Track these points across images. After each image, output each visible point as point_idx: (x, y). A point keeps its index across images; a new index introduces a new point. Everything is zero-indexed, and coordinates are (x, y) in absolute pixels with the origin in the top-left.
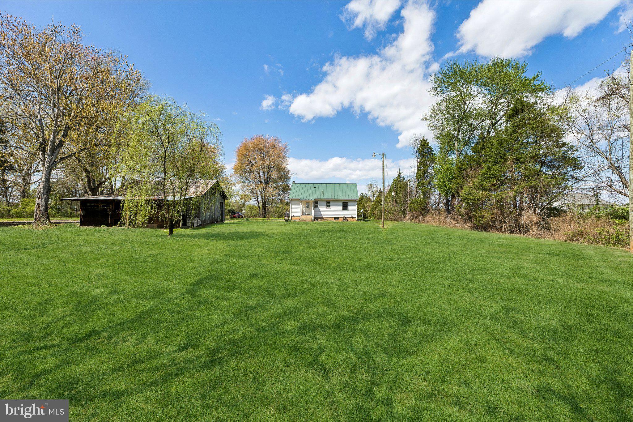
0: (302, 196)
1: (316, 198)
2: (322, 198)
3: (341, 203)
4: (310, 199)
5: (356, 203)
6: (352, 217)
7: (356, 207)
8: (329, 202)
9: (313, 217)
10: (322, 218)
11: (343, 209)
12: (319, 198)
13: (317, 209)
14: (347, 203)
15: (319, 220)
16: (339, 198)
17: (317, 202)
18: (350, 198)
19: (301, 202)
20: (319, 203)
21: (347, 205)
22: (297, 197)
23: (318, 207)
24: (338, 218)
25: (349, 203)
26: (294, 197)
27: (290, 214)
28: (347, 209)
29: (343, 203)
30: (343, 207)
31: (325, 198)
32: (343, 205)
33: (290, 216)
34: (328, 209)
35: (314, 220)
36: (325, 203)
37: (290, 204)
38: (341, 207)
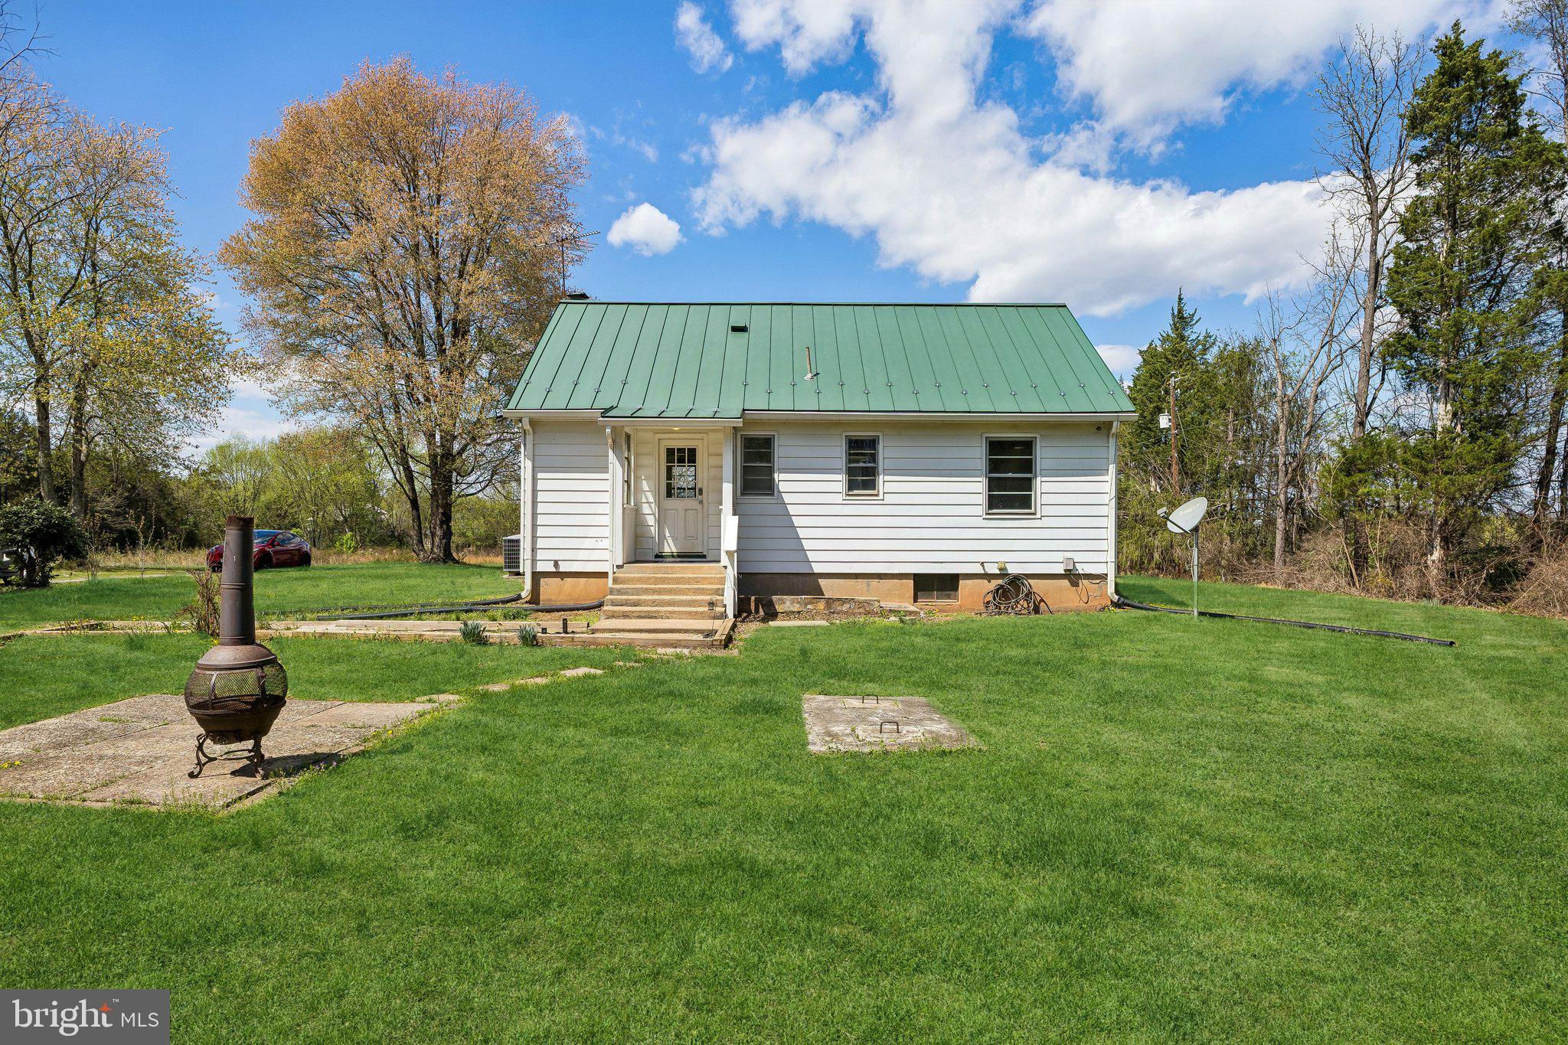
0: (637, 385)
1: (757, 401)
2: (807, 402)
3: (977, 453)
4: (706, 407)
5: (1110, 451)
6: (1072, 576)
7: (1106, 485)
8: (873, 443)
9: (726, 576)
10: (806, 584)
11: (993, 503)
12: (782, 401)
13: (759, 502)
14: (1028, 446)
15: (785, 603)
16: (954, 403)
17: (768, 442)
18: (1056, 406)
19: (624, 441)
20: (782, 450)
21: (1028, 466)
22: (583, 400)
23: (768, 487)
24: (946, 584)
25: (1043, 455)
26: (558, 401)
27: (525, 554)
28: (1025, 502)
29: (995, 447)
30: (993, 484)
31: (831, 402)
32: (994, 466)
33: (525, 567)
34: (862, 507)
35: (742, 609)
36: (838, 452)
37: (526, 466)
38: (977, 488)
